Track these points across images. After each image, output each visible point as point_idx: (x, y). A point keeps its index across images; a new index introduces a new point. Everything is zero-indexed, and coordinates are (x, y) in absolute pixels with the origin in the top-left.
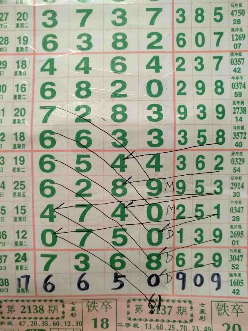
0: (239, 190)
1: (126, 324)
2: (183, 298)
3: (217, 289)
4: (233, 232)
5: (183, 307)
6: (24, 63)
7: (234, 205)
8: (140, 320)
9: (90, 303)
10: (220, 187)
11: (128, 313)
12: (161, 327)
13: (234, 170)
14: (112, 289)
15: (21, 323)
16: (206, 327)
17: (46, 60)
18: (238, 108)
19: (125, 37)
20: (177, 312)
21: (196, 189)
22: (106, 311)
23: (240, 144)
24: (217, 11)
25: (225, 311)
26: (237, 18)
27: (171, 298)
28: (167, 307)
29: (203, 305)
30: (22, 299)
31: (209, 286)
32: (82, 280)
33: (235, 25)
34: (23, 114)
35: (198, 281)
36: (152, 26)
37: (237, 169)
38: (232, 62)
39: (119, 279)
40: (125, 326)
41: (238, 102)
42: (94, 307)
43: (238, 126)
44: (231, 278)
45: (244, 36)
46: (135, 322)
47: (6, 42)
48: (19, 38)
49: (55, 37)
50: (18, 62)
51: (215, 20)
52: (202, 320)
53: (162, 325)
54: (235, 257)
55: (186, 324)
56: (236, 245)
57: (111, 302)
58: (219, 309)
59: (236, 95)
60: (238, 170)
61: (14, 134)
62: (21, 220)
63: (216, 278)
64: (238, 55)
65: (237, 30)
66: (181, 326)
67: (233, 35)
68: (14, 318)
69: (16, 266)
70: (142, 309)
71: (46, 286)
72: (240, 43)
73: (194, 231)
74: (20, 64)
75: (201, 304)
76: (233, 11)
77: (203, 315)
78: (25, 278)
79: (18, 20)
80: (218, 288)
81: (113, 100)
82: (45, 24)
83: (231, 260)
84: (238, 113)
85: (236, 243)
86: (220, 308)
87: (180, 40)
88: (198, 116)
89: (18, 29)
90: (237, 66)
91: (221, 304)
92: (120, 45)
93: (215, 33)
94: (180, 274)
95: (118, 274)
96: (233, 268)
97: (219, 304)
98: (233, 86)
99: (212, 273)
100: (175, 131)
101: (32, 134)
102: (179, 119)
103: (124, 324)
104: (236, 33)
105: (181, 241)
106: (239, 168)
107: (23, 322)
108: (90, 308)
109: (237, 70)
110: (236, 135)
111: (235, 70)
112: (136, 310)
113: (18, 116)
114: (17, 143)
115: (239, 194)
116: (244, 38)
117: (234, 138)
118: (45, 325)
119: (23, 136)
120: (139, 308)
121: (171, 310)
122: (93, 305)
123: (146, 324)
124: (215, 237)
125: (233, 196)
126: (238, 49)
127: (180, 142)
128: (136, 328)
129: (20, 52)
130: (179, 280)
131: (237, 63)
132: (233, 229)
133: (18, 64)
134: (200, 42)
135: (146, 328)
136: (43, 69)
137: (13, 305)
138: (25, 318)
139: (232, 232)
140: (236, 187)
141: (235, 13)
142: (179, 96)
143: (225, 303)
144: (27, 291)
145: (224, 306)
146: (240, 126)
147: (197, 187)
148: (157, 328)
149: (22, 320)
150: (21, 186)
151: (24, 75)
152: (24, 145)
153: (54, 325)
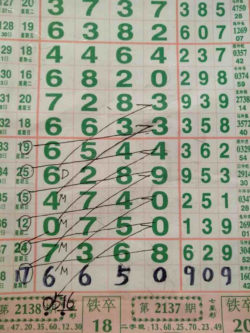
0: (246, 179)
1: (130, 325)
2: (192, 295)
3: (227, 284)
4: (243, 223)
5: (192, 304)
6: (30, 50)
7: (242, 194)
8: (146, 320)
9: (92, 301)
10: (226, 175)
11: (133, 313)
12: (169, 327)
13: (240, 158)
14: (115, 285)
15: (14, 327)
16: (216, 325)
17: (52, 48)
18: (241, 97)
19: (130, 28)
20: (186, 310)
21: (202, 177)
22: (109, 311)
23: (245, 132)
24: (219, 6)
25: (235, 306)
26: (238, 13)
27: (179, 295)
28: (174, 305)
29: (213, 302)
30: (17, 296)
31: (219, 280)
32: (85, 272)
33: (237, 19)
34: (28, 101)
35: (208, 276)
36: (157, 18)
37: (243, 157)
38: (235, 53)
39: (123, 273)
40: (130, 327)
41: (241, 92)
42: (96, 306)
43: (242, 115)
44: (242, 272)
45: (246, 29)
46: (141, 323)
47: (11, 27)
48: (25, 24)
49: (60, 24)
50: (23, 48)
51: (218, 14)
52: (212, 317)
53: (169, 325)
54: (245, 249)
55: (195, 323)
56: (246, 236)
57: (114, 300)
58: (229, 305)
59: (239, 85)
60: (245, 158)
61: (20, 121)
62: (22, 208)
63: (226, 272)
64: (240, 47)
65: (239, 23)
66: (190, 324)
67: (235, 29)
68: (6, 321)
69: (15, 257)
70: (148, 308)
71: (46, 279)
72: (242, 35)
73: (201, 221)
74: (26, 50)
75: (211, 300)
76: (234, 7)
77: (213, 311)
78: (24, 270)
79: (23, 5)
80: (229, 282)
81: (118, 90)
82: (51, 11)
83: (241, 252)
84: (241, 102)
85: (247, 234)
86: (231, 303)
87: (184, 32)
88: (202, 105)
89: (23, 14)
90: (240, 57)
91: (231, 299)
92: (125, 35)
93: (218, 27)
94: (188, 268)
95: (123, 267)
96: (244, 261)
97: (229, 299)
98: (236, 76)
99: (222, 267)
100: (179, 120)
101: (37, 121)
102: (183, 108)
103: (128, 326)
104: (238, 26)
105: (188, 232)
106: (245, 156)
107: (17, 325)
108: (91, 307)
109: (240, 61)
110: (240, 123)
111: (238, 61)
112: (142, 309)
113: (24, 102)
114: (22, 129)
115: (247, 182)
116: (246, 31)
117: (239, 126)
118: (40, 329)
119: (29, 123)
120: (145, 307)
121: (179, 307)
122: (95, 303)
123: (153, 325)
124: (224, 228)
125: (241, 184)
126: (240, 41)
127: (184, 130)
128: (142, 329)
129: (25, 38)
130: (187, 275)
131: (240, 55)
132: (242, 219)
133: (23, 50)
134: (203, 35)
135: (153, 329)
136: (49, 57)
137: (7, 304)
138: (19, 320)
139: (241, 222)
140: (244, 175)
141: (236, 8)
142: (183, 86)
143: (236, 298)
144: (25, 286)
145: (234, 301)
146: (244, 114)
147: (203, 175)
148: (164, 328)
149: (15, 323)
150: (24, 173)
151: (29, 61)
152: (29, 131)
153: (51, 328)
